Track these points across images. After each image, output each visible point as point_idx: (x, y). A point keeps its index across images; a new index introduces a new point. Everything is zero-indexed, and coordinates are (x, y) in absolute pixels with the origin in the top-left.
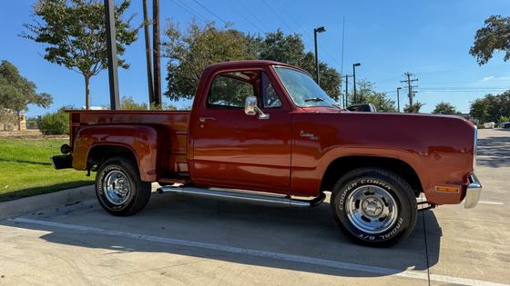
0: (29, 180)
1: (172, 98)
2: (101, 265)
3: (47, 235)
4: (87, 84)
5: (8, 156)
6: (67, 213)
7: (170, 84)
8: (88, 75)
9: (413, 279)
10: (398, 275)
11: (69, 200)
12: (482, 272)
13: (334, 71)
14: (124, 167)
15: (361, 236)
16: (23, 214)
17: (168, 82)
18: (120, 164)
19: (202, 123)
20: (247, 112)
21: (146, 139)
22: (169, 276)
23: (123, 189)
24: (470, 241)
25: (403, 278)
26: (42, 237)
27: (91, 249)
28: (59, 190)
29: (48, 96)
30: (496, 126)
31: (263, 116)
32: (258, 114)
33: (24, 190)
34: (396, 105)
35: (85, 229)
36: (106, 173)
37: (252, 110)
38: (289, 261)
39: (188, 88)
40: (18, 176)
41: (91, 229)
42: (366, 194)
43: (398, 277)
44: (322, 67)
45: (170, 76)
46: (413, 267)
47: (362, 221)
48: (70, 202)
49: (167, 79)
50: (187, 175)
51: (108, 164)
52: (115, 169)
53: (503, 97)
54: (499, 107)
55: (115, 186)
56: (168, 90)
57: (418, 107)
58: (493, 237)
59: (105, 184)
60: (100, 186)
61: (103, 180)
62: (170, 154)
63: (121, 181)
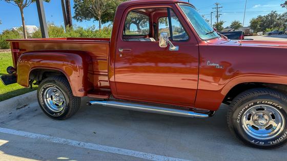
1: (78, 20)
4: (22, 13)
6: (18, 117)
7: (76, 11)
8: (22, 7)
14: (59, 85)
15: (253, 141)
17: (75, 9)
18: (55, 82)
19: (121, 53)
20: (160, 45)
21: (74, 63)
23: (59, 100)
28: (10, 98)
30: (263, 34)
31: (174, 48)
34: (210, 22)
36: (45, 89)
37: (165, 43)
39: (88, 14)
41: (38, 135)
45: (76, 6)
47: (252, 129)
48: (19, 106)
49: (74, 8)
50: (109, 90)
51: (46, 82)
52: (51, 87)
53: (267, 17)
54: (264, 23)
55: (54, 99)
56: (75, 15)
57: (221, 23)
59: (45, 97)
60: (41, 99)
61: (43, 94)
62: (93, 74)
63: (57, 94)
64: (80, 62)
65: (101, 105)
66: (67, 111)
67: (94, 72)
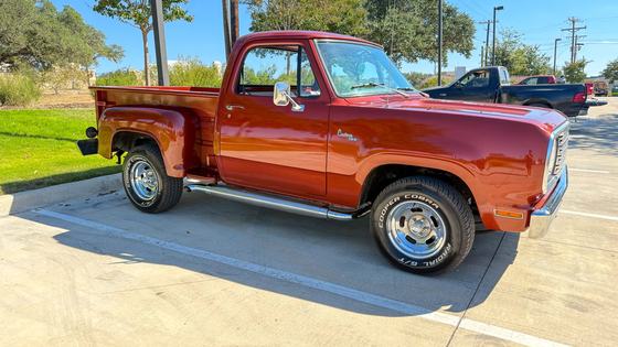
0: (63, 164)
2: (100, 278)
3: (63, 234)
5: (48, 132)
6: (96, 205)
8: (145, 30)
9: (439, 323)
10: (424, 316)
11: (103, 189)
12: (532, 320)
13: (466, 17)
14: (150, 158)
15: (402, 260)
16: (49, 205)
18: (145, 154)
19: (229, 112)
20: (276, 102)
21: (172, 126)
22: (164, 297)
23: (152, 183)
24: (544, 274)
25: (427, 321)
26: (56, 237)
27: (98, 256)
28: (93, 176)
29: (120, 48)
31: (297, 108)
32: (290, 105)
33: (54, 177)
35: (105, 228)
36: (132, 164)
37: (284, 99)
38: (306, 287)
40: (54, 157)
41: (110, 228)
42: (413, 210)
43: (422, 319)
44: (450, 11)
46: (448, 307)
47: (405, 241)
48: (104, 191)
52: (141, 160)
55: (144, 180)
58: (577, 270)
59: (132, 176)
60: (127, 178)
61: (129, 172)
62: (201, 144)
63: (150, 173)
64: (179, 125)
65: (204, 192)
66: (159, 199)
67: (202, 140)
